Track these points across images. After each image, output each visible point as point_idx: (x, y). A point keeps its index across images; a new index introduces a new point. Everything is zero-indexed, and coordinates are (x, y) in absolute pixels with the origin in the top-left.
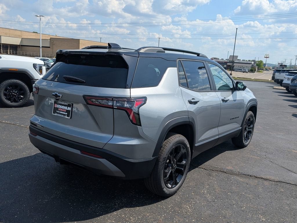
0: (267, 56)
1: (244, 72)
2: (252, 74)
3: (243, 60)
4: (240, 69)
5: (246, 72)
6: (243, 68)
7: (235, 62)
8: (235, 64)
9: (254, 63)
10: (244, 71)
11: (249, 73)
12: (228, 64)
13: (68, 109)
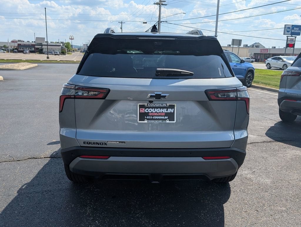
0: (72, 37)
1: (55, 55)
2: (64, 56)
3: (51, 42)
4: (50, 51)
5: (58, 55)
6: (53, 50)
7: (43, 44)
8: (43, 47)
9: (63, 45)
10: (56, 53)
11: (60, 55)
12: (36, 47)
13: (168, 112)
